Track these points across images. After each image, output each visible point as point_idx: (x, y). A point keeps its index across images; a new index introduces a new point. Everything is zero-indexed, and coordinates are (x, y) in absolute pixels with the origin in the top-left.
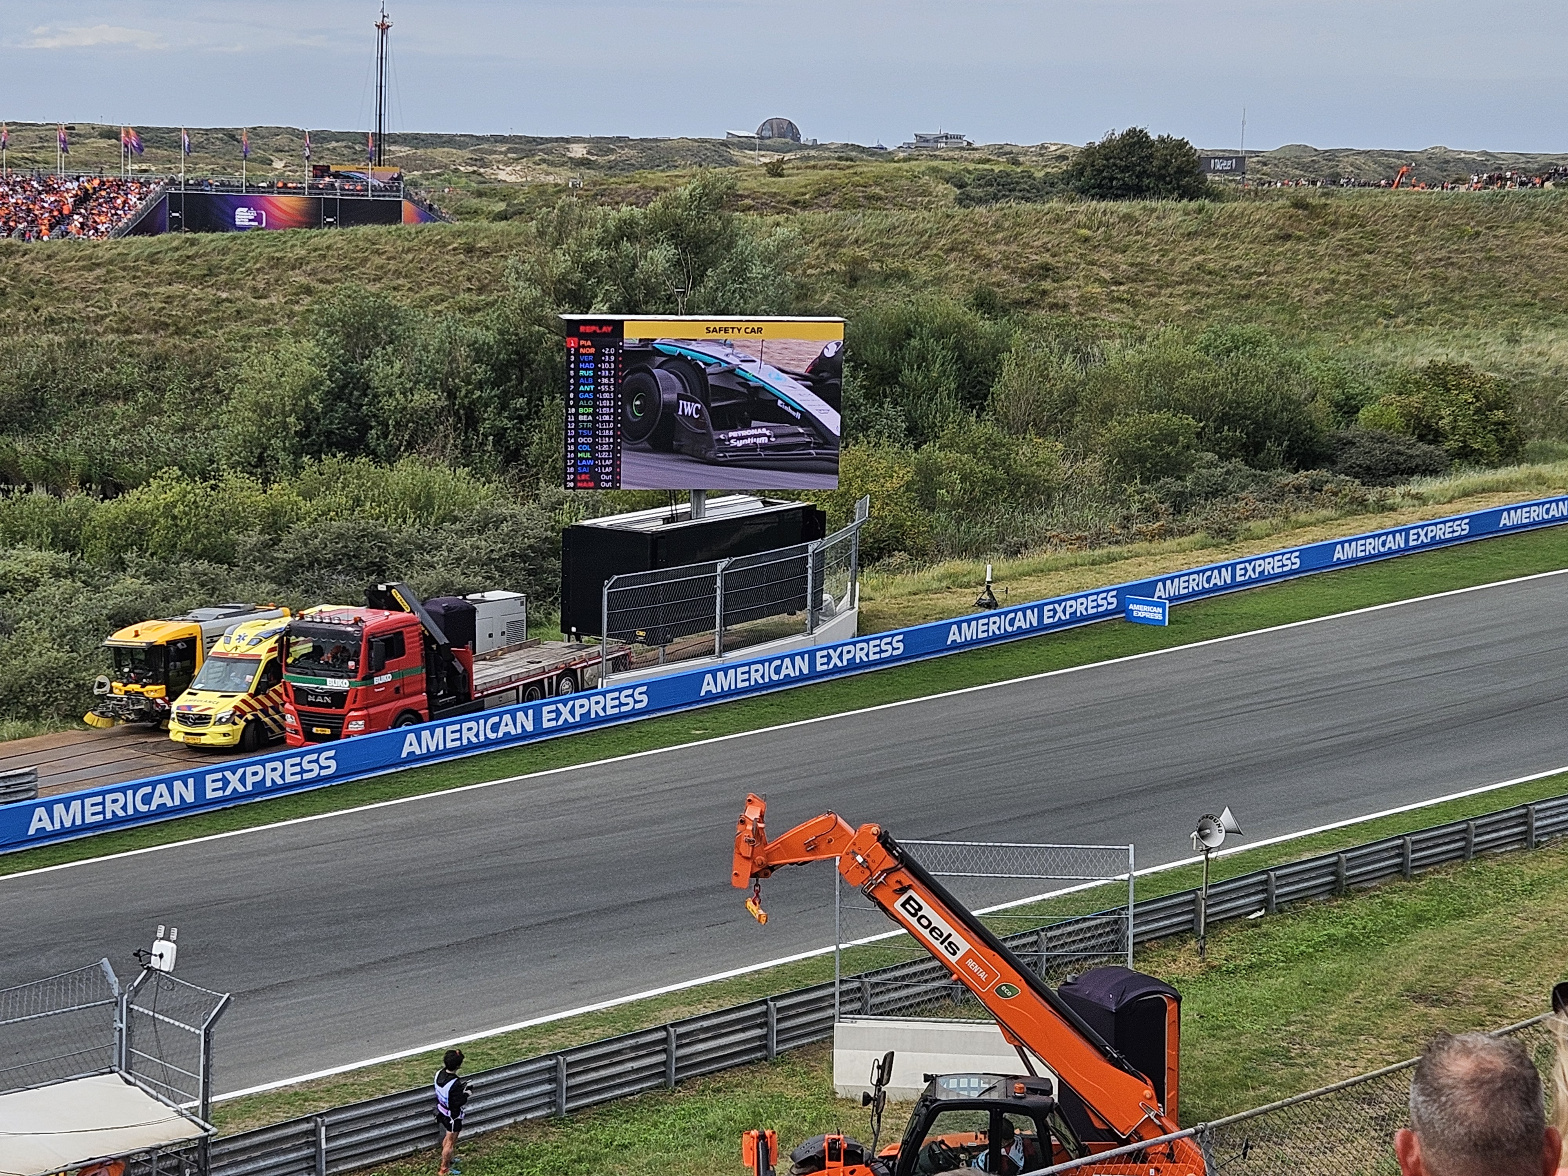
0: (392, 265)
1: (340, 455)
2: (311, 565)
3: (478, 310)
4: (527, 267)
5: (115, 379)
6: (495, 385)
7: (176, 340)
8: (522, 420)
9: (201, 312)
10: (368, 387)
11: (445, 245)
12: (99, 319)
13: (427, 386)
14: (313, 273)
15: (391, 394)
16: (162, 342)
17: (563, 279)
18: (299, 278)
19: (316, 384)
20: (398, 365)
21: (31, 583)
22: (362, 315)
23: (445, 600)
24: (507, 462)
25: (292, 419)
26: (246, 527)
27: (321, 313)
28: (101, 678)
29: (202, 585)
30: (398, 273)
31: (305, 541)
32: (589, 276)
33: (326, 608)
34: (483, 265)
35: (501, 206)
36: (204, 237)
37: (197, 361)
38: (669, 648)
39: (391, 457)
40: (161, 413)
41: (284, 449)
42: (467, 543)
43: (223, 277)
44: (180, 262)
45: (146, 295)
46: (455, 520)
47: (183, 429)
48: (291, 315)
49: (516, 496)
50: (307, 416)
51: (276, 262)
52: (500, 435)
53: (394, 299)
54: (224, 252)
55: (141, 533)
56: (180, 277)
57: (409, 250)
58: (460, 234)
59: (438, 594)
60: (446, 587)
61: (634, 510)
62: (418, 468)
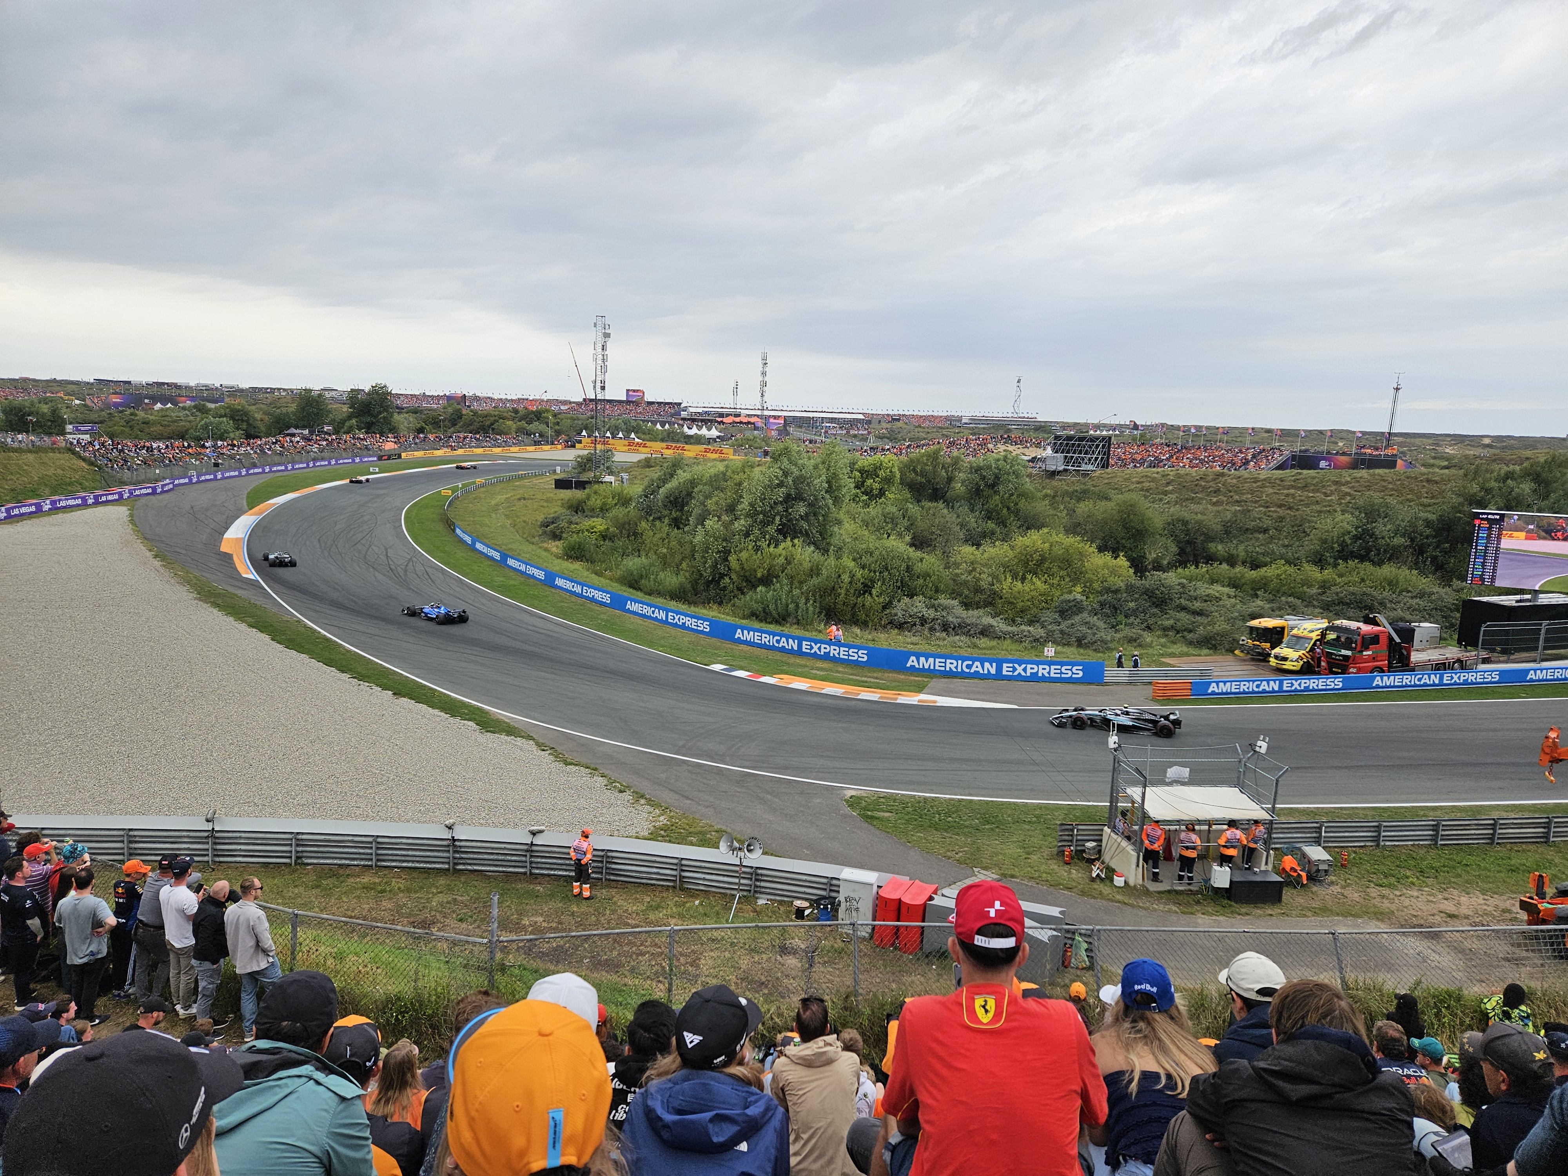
0: (1390, 486)
1: (1356, 561)
2: (1339, 604)
3: (1430, 506)
4: (1457, 489)
5: (1261, 525)
6: (1435, 537)
7: (1289, 512)
8: (1446, 553)
9: (1302, 501)
10: (1373, 534)
11: (1416, 478)
12: (1256, 502)
13: (1401, 536)
14: (1353, 487)
15: (1383, 538)
16: (1281, 512)
17: (1475, 493)
18: (1345, 489)
19: (1349, 533)
20: (1389, 527)
21: (1218, 599)
22: (1373, 505)
23: (1401, 624)
24: (1436, 570)
25: (1336, 545)
26: (1310, 586)
27: (1356, 503)
28: (1243, 638)
29: (1290, 607)
30: (1393, 489)
31: (1337, 594)
32: (1488, 494)
33: (1344, 621)
34: (1435, 487)
35: (1446, 463)
36: (1305, 472)
37: (1296, 520)
38: (1512, 657)
39: (1380, 564)
40: (1279, 539)
41: (1331, 557)
42: (1415, 601)
43: (1312, 488)
44: (1294, 481)
45: (1278, 494)
46: (1409, 592)
47: (1287, 546)
48: (1341, 503)
49: (1440, 584)
50: (1343, 545)
51: (1336, 483)
52: (1434, 559)
53: (1389, 500)
54: (1314, 478)
55: (1265, 584)
56: (1292, 487)
57: (1399, 480)
58: (1425, 474)
59: (1397, 621)
60: (1402, 619)
61: (1500, 595)
62: (1393, 569)
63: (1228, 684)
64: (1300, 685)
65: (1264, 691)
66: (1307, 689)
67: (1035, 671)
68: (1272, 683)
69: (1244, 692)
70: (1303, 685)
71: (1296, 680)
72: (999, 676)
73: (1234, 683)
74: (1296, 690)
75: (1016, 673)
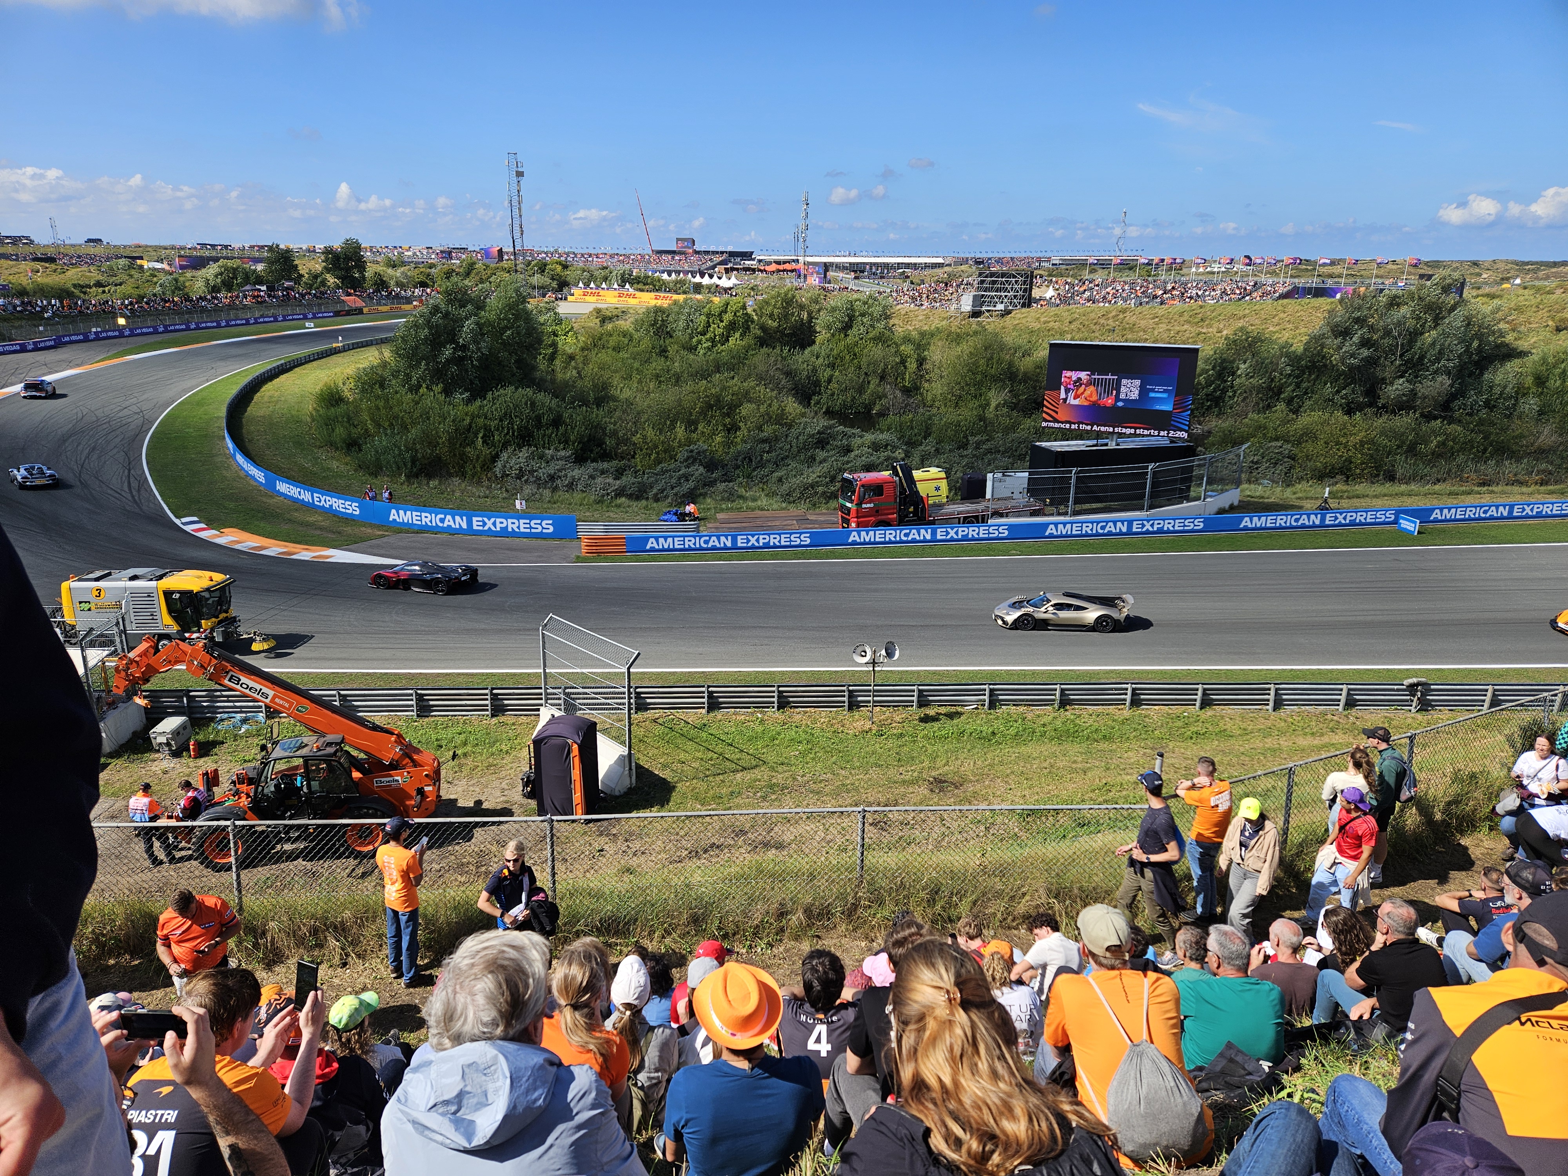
63: (670, 540)
64: (758, 540)
65: (714, 548)
66: (767, 546)
67: (504, 525)
68: (723, 539)
69: (690, 549)
70: (761, 542)
71: (753, 536)
72: (470, 531)
73: (676, 539)
74: (753, 547)
75: (486, 528)
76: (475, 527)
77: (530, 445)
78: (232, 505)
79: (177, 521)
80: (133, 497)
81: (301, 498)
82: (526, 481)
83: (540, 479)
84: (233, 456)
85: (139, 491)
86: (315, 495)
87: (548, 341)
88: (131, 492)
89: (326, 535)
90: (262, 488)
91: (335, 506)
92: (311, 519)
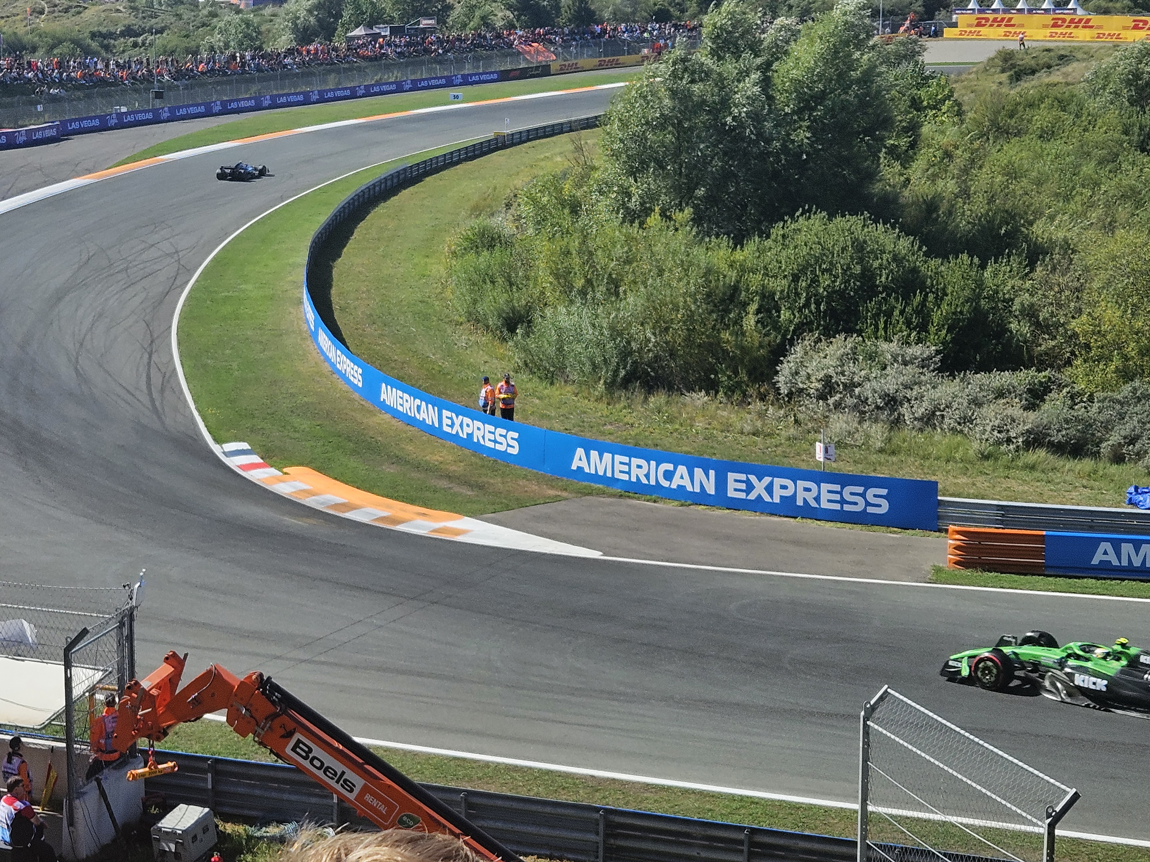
67: (790, 492)
72: (720, 499)
75: (752, 496)
76: (731, 494)
77: (849, 331)
78: (305, 424)
79: (216, 448)
80: (152, 401)
81: (419, 417)
82: (837, 406)
83: (865, 402)
84: (314, 335)
85: (162, 391)
86: (446, 413)
87: (901, 119)
88: (150, 394)
89: (457, 489)
90: (356, 396)
91: (477, 435)
92: (435, 458)
